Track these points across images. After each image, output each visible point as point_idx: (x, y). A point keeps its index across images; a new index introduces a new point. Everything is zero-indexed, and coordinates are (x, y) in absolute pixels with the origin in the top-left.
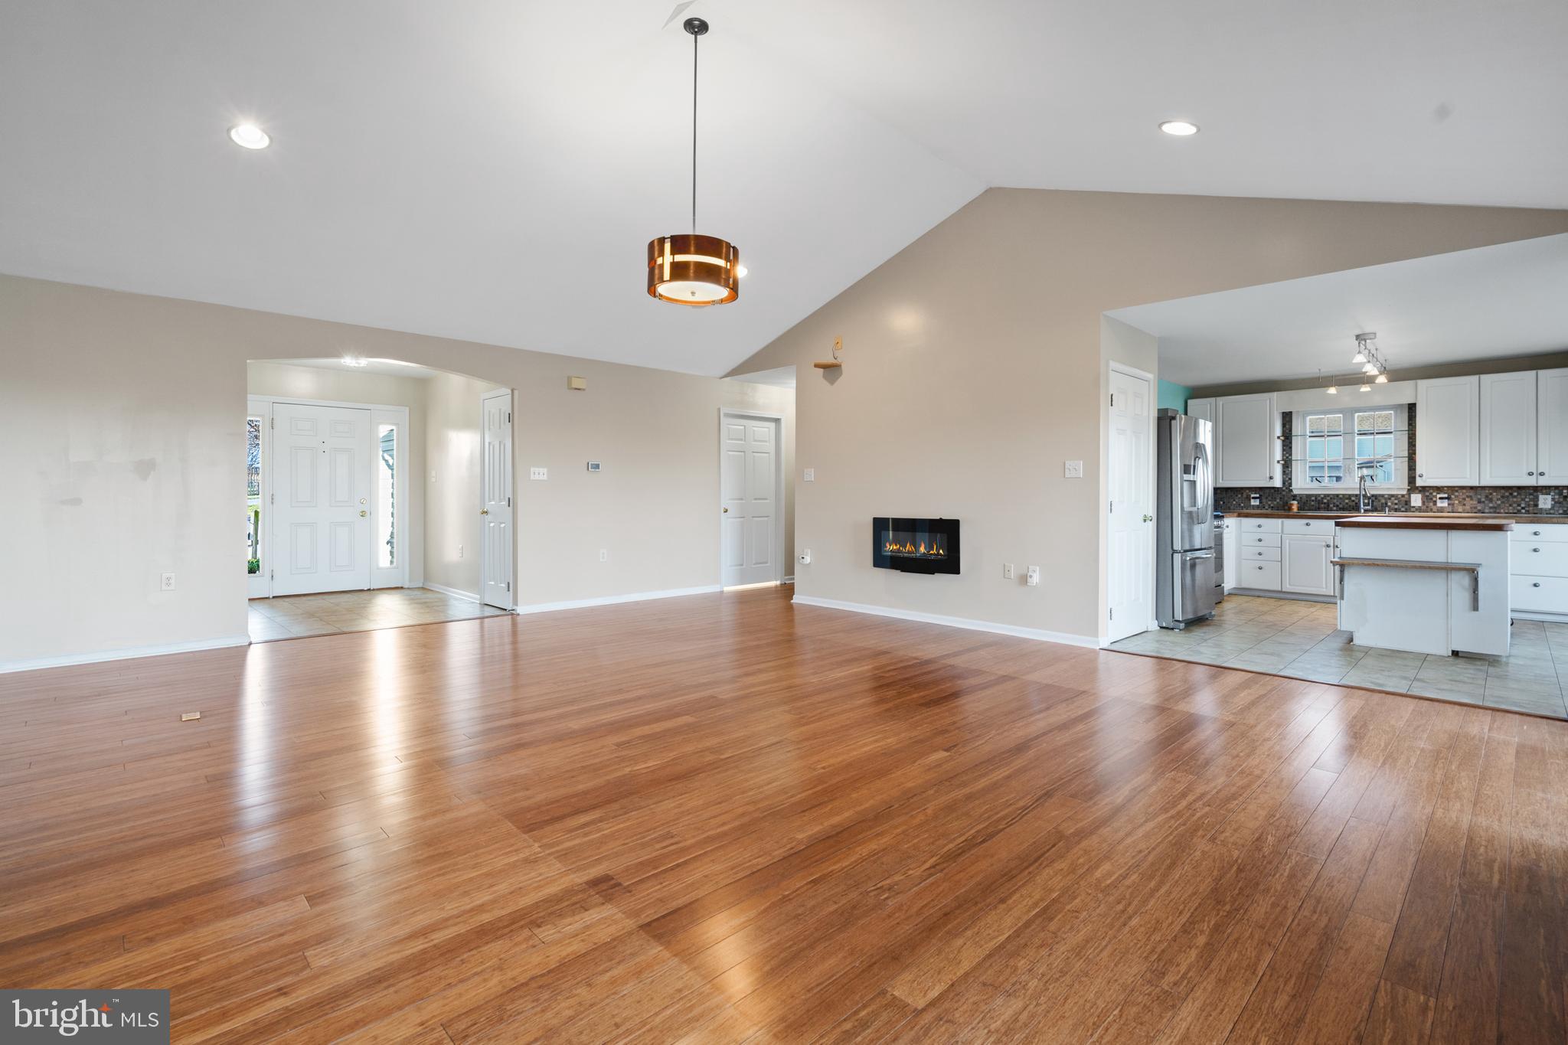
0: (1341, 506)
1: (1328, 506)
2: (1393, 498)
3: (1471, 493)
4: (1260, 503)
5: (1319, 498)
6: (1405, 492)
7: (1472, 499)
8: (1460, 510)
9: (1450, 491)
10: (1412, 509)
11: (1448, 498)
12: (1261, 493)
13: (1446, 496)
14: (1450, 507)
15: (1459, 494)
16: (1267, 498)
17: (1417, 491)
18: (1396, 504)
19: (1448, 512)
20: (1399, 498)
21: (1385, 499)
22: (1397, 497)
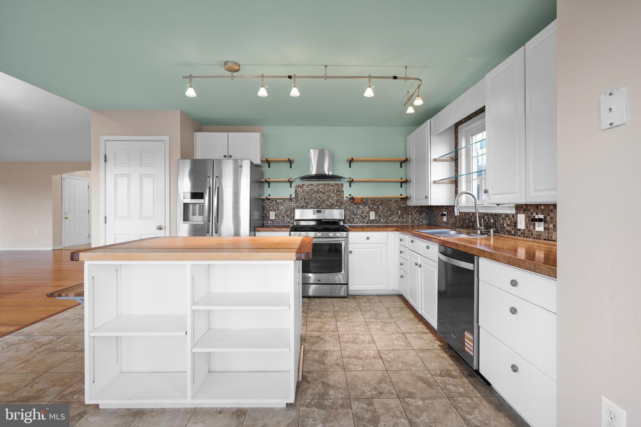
2: (507, 219)
5: (470, 217)
6: (513, 212)
9: (547, 211)
10: (519, 233)
11: (544, 220)
12: (448, 211)
13: (542, 217)
14: (546, 231)
17: (522, 211)
18: (509, 225)
19: (545, 239)
20: (511, 219)
21: (503, 219)
22: (509, 216)
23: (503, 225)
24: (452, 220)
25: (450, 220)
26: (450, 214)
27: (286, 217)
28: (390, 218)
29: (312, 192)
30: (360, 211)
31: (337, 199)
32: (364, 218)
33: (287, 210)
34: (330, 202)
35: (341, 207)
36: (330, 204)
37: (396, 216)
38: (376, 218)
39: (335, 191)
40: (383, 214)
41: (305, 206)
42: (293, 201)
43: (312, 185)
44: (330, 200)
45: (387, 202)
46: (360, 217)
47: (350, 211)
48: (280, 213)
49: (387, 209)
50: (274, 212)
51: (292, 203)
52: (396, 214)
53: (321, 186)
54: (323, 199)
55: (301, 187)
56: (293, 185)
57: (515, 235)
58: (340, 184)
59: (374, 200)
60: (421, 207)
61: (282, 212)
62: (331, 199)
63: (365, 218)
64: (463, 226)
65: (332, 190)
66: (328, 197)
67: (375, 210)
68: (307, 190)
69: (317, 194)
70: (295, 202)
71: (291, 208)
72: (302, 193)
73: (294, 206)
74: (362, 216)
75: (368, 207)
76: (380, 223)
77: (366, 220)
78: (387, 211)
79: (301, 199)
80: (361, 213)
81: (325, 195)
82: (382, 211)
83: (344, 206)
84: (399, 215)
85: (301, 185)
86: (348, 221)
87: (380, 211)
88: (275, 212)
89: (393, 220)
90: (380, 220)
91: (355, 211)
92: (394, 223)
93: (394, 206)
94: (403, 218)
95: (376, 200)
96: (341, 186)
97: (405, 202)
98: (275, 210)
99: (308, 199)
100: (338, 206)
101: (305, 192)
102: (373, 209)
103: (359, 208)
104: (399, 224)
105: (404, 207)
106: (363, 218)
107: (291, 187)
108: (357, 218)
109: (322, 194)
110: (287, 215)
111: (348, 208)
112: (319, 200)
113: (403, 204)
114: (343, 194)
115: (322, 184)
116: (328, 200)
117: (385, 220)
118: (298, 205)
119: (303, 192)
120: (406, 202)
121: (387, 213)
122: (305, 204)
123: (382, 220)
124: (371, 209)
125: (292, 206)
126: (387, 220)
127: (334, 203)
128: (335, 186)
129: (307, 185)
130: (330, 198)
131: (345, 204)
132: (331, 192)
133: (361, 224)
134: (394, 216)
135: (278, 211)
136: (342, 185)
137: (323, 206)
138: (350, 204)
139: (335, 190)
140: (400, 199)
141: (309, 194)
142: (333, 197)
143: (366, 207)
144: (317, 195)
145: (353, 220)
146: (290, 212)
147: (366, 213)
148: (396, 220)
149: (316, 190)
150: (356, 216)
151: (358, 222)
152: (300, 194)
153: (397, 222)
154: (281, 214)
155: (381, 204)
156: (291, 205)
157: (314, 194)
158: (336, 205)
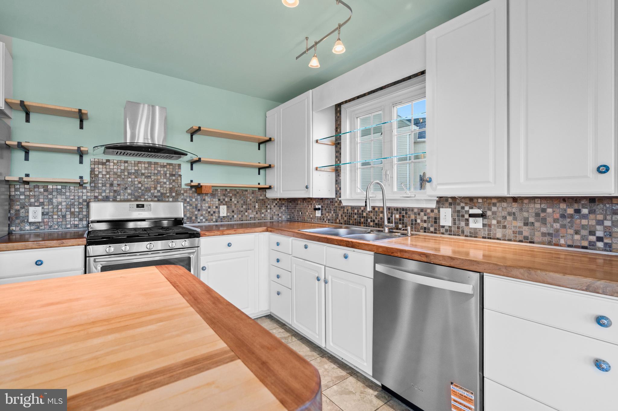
0: (376, 221)
2: (422, 214)
3: (514, 208)
6: (433, 205)
7: (515, 219)
8: (499, 235)
9: (486, 205)
10: (442, 230)
11: (483, 216)
12: (322, 204)
13: (479, 212)
14: (487, 228)
15: (499, 209)
16: (326, 210)
17: (447, 204)
18: (425, 221)
19: (484, 238)
20: (428, 213)
21: (415, 214)
22: (426, 211)
23: (416, 221)
24: (331, 215)
25: (327, 214)
26: (327, 207)
27: (68, 216)
28: (246, 214)
29: (126, 174)
30: (207, 205)
31: (171, 186)
32: (212, 215)
33: (73, 204)
34: (159, 191)
35: (177, 199)
36: (159, 194)
37: (252, 211)
38: (228, 214)
39: (168, 175)
40: (238, 209)
41: (111, 197)
42: (85, 188)
43: (126, 162)
44: (159, 189)
45: (243, 192)
46: (206, 213)
47: (191, 205)
48: (55, 210)
49: (242, 202)
50: (40, 208)
51: (85, 191)
52: (253, 208)
53: (143, 165)
54: (146, 186)
55: (103, 164)
56: (86, 159)
57: (435, 233)
58: (175, 164)
59: (226, 190)
60: (280, 199)
61: (60, 207)
62: (161, 187)
63: (214, 214)
64: (349, 222)
65: (162, 172)
66: (156, 183)
67: (226, 203)
68: (115, 170)
69: (136, 177)
70: (91, 190)
71: (81, 201)
72: (106, 175)
73: (87, 196)
74: (209, 212)
75: (217, 200)
76: (233, 221)
77: (214, 217)
78: (242, 204)
79: (104, 185)
80: (208, 208)
81: (150, 180)
82: (235, 204)
83: (182, 197)
84: (256, 210)
85: (105, 161)
86: (189, 220)
87: (233, 204)
88: (43, 208)
89: (249, 216)
90: (233, 216)
91: (199, 205)
92: (251, 220)
93: (251, 198)
94: (261, 214)
95: (228, 190)
96: (177, 167)
97: (263, 193)
98: (42, 204)
99: (119, 185)
100: (173, 197)
101: (111, 173)
102: (224, 202)
103: (204, 200)
104: (257, 221)
105: (263, 200)
106: (210, 214)
107: (81, 162)
108: (202, 215)
109: (145, 178)
110: (72, 214)
111: (188, 200)
112: (140, 188)
113: (261, 195)
114: (181, 180)
115: (144, 163)
116: (155, 188)
117: (240, 216)
118: (96, 194)
119: (108, 173)
120: (265, 193)
121: (242, 207)
122: (112, 194)
123: (235, 216)
124: (222, 202)
125: (85, 198)
126: (242, 216)
127: (166, 193)
128: (168, 167)
129: (116, 162)
130: (159, 185)
131: (183, 194)
132: (161, 176)
133: (207, 224)
134: (250, 211)
135: (50, 207)
136: (179, 165)
137: (146, 197)
138: (191, 195)
139: (168, 172)
140: (257, 189)
141: (119, 176)
142: (165, 183)
143: (214, 200)
144: (136, 179)
145: (196, 218)
146: (79, 208)
147: (214, 207)
148: (253, 216)
149: (133, 171)
150: (200, 212)
151: (204, 220)
152: (100, 176)
153: (254, 218)
154: (58, 212)
155: (235, 195)
156: (80, 194)
157: (129, 178)
158: (168, 196)
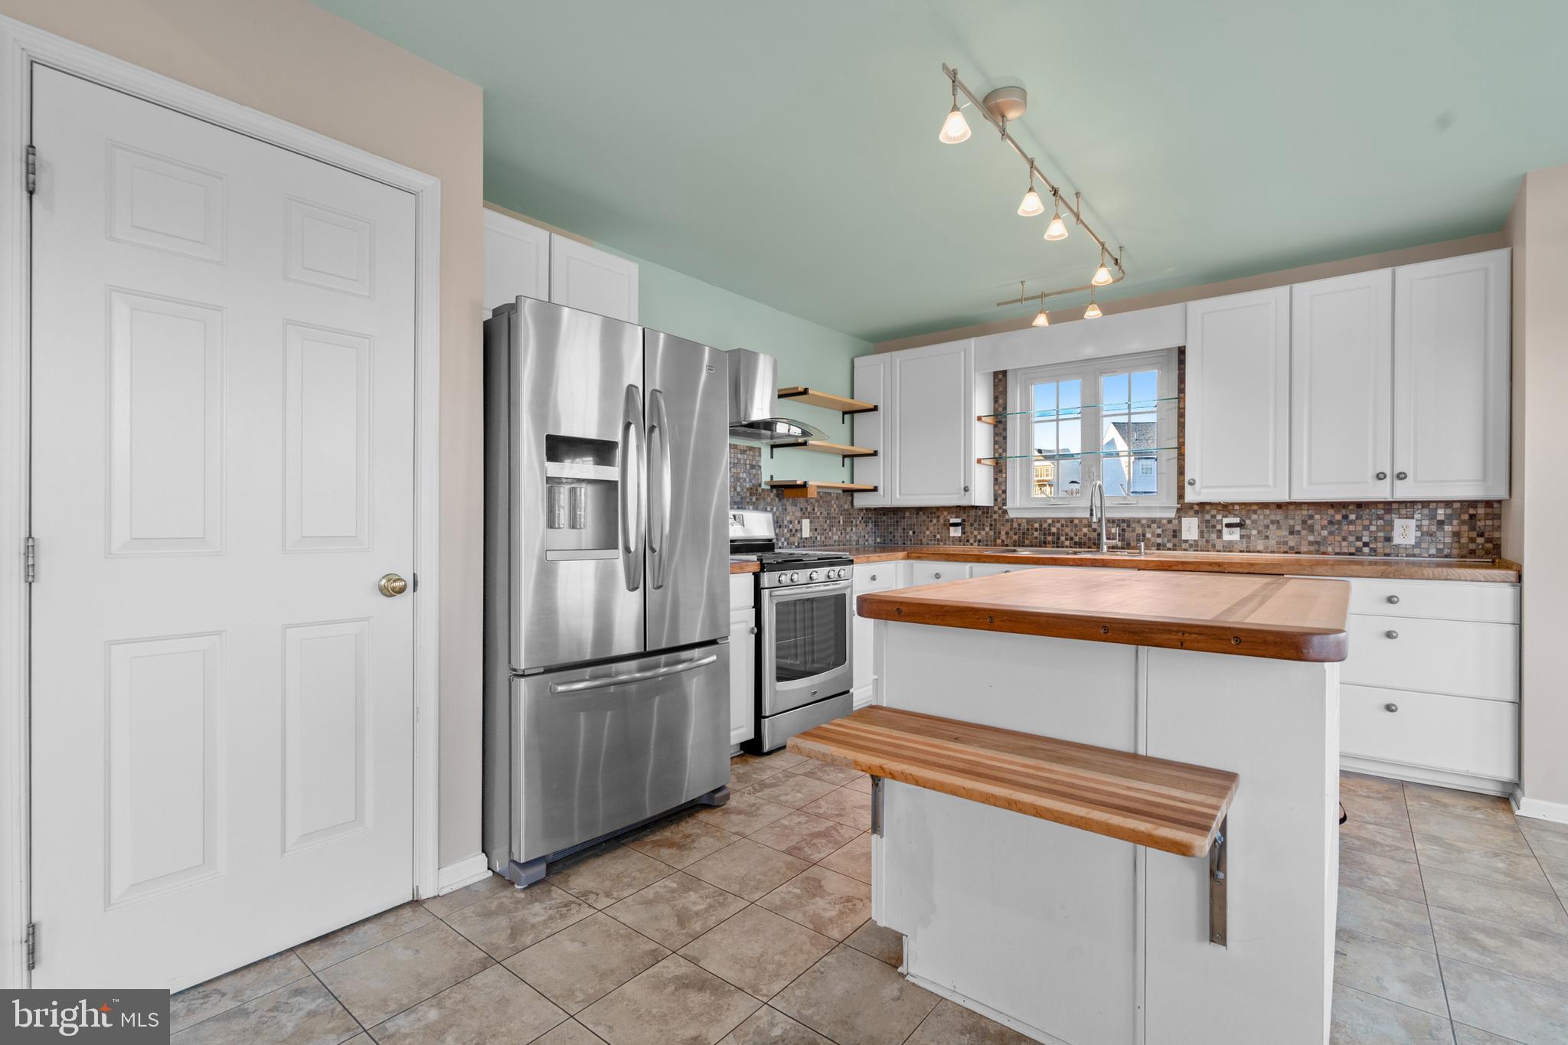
0: (1076, 539)
1: (1058, 539)
2: (1154, 526)
3: (1278, 515)
4: (963, 533)
5: (1045, 525)
6: (1172, 514)
7: (1279, 528)
8: (1260, 548)
9: (1244, 512)
10: (1184, 546)
11: (1240, 525)
12: (964, 516)
13: (1237, 520)
14: (1244, 541)
15: (1260, 517)
16: (972, 525)
17: (1191, 513)
18: (1159, 536)
19: (1241, 551)
20: (1164, 525)
21: (1143, 526)
22: (1160, 522)
23: (1144, 535)
24: (983, 533)
25: (976, 533)
26: (975, 521)
30: (789, 518)
31: (751, 484)
34: (740, 494)
35: (765, 505)
36: (739, 499)
38: (811, 535)
39: (748, 467)
40: (821, 525)
44: (738, 489)
45: (827, 496)
46: (787, 531)
49: (826, 514)
52: (837, 525)
57: (1174, 550)
58: (756, 447)
62: (740, 486)
64: (1024, 542)
65: (742, 462)
66: (736, 479)
67: (808, 516)
74: (790, 530)
75: (799, 509)
76: (816, 546)
77: (795, 539)
78: (825, 517)
80: (790, 523)
82: (819, 518)
84: (840, 528)
87: (816, 518)
91: (780, 518)
93: (835, 506)
96: (758, 452)
97: (849, 498)
100: (753, 504)
103: (786, 509)
105: (849, 510)
106: (792, 534)
108: (782, 535)
113: (847, 503)
114: (761, 475)
116: (735, 489)
117: (821, 538)
121: (825, 521)
123: (817, 538)
124: (804, 514)
126: (825, 538)
127: (747, 497)
128: (748, 452)
130: (738, 484)
131: (763, 498)
132: (740, 468)
133: (787, 550)
134: (835, 529)
136: (761, 449)
138: (771, 499)
139: (748, 462)
140: (843, 492)
142: (745, 480)
143: (796, 509)
147: (797, 522)
150: (781, 530)
151: (784, 544)
155: (818, 502)
158: (749, 502)
